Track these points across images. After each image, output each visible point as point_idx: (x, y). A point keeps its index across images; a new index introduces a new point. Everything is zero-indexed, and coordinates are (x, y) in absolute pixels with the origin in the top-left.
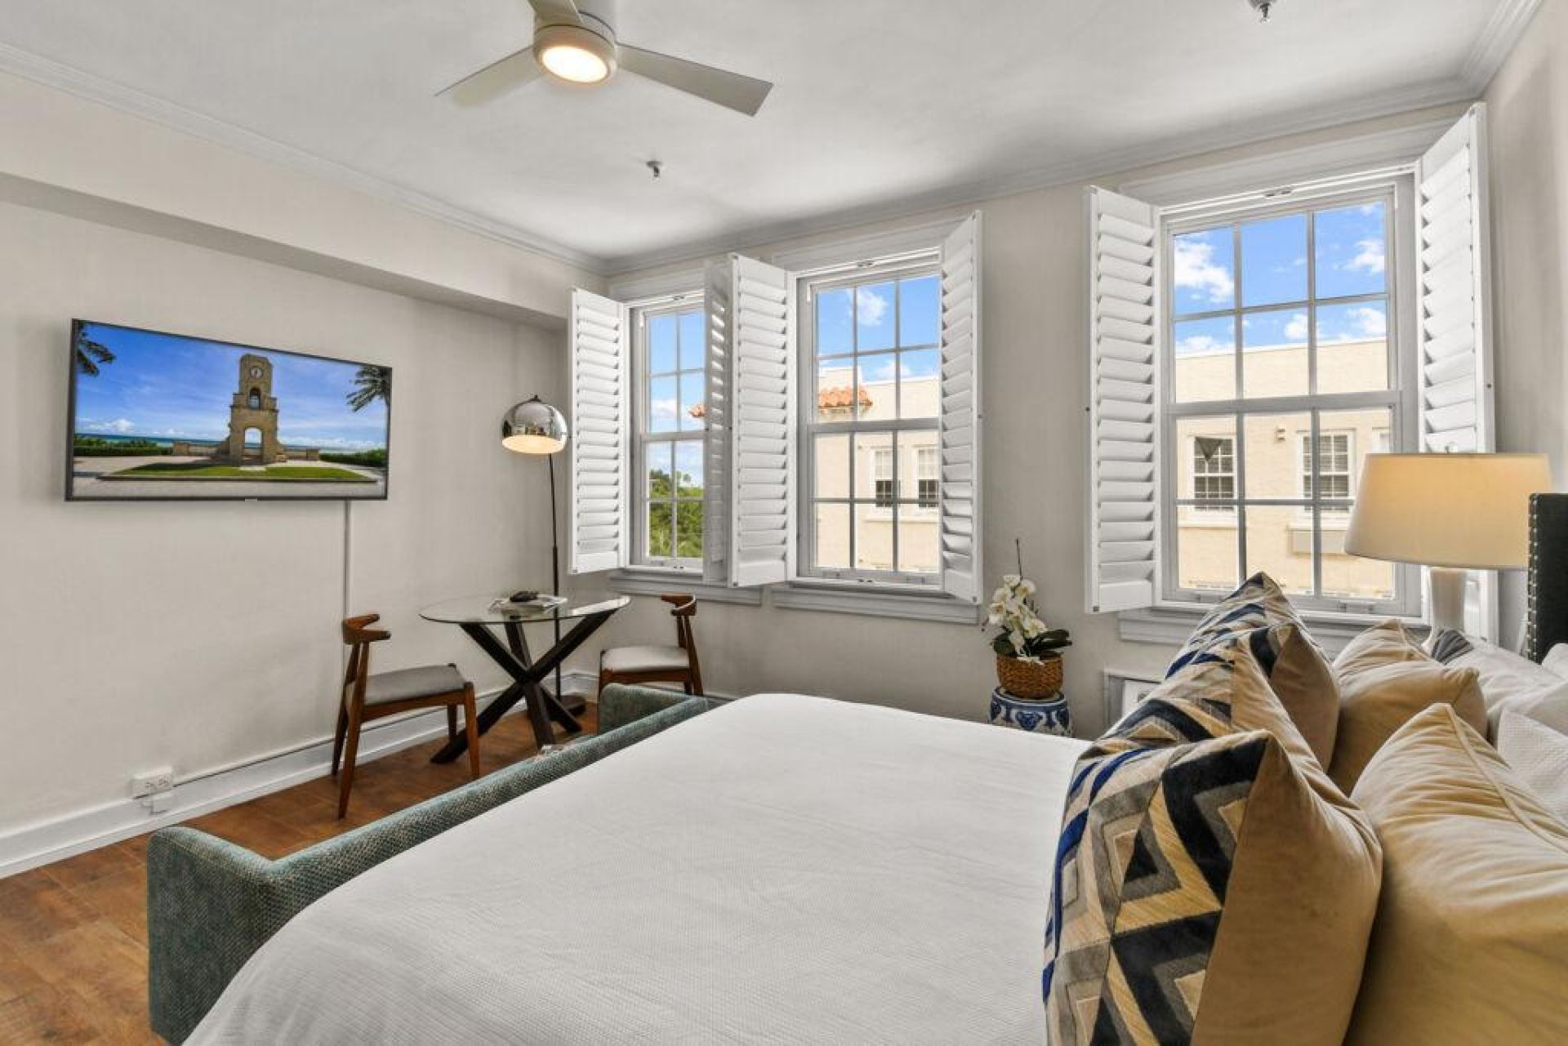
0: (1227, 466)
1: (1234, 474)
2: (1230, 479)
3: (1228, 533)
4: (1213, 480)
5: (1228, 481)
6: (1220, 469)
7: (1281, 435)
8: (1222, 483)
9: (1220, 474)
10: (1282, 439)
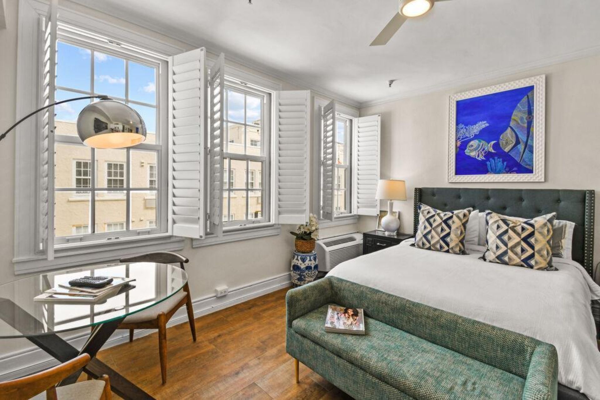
0: (122, 175)
1: (125, 178)
2: (123, 180)
3: (121, 202)
4: (116, 181)
5: (122, 181)
6: (119, 176)
7: (142, 164)
8: (119, 182)
9: (119, 178)
10: (143, 166)
